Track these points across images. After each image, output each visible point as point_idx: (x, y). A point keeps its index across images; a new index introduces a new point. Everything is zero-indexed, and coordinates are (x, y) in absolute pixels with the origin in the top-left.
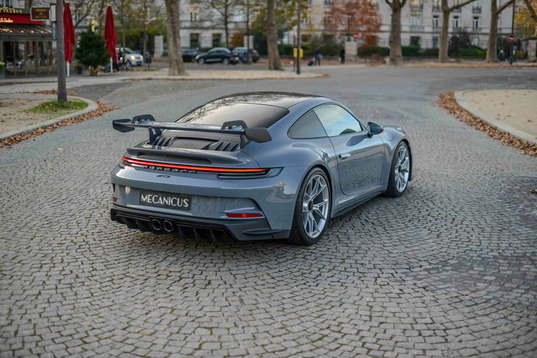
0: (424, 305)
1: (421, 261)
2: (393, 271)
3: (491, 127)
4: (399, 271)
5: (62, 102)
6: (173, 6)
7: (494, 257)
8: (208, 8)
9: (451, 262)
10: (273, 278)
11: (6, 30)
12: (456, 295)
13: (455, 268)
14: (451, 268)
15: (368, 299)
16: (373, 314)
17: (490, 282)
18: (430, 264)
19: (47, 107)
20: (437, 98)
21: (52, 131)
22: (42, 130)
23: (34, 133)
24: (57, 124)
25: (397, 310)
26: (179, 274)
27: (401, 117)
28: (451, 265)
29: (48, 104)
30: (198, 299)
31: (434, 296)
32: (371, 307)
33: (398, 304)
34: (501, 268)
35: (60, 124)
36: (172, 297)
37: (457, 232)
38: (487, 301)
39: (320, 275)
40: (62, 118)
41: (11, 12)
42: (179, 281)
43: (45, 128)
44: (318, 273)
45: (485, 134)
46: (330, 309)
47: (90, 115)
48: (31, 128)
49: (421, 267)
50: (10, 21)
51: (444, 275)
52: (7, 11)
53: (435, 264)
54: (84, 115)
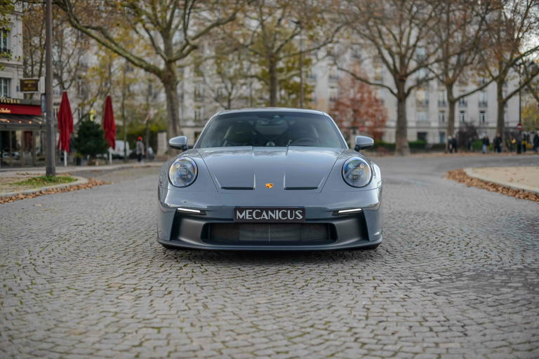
0: (435, 307)
1: (429, 273)
2: (397, 282)
3: (504, 188)
4: (404, 282)
5: (50, 177)
6: (173, 93)
7: (519, 269)
8: (211, 103)
9: (467, 273)
10: (249, 289)
11: (4, 120)
12: (476, 298)
13: (472, 278)
14: (467, 278)
15: (364, 303)
16: (370, 315)
17: (517, 288)
18: (441, 276)
19: (34, 181)
20: (445, 173)
21: (33, 197)
22: (23, 196)
23: (14, 198)
24: (41, 192)
25: (401, 310)
26: (134, 286)
27: (408, 183)
28: (467, 276)
29: (35, 179)
30: (152, 305)
31: (447, 299)
32: (368, 309)
33: (402, 306)
34: (527, 277)
35: (43, 192)
36: (120, 304)
37: (472, 252)
38: (514, 302)
39: (307, 285)
40: (47, 187)
41: (8, 102)
42: (132, 292)
43: (26, 195)
44: (304, 284)
45: (498, 193)
46: (315, 311)
47: (78, 187)
48: (10, 194)
49: (430, 278)
50: (7, 111)
51: (459, 284)
52: (5, 101)
53: (448, 276)
54: (71, 187)
